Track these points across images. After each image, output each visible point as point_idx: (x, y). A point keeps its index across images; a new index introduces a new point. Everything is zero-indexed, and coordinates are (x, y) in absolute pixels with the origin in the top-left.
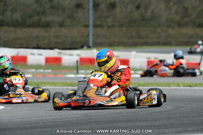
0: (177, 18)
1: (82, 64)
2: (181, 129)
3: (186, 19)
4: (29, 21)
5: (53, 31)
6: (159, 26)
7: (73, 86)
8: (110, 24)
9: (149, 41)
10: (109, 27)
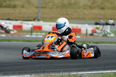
0: (89, 4)
1: (34, 29)
2: (92, 68)
3: (94, 5)
4: (4, 4)
5: (17, 10)
6: (79, 8)
7: (29, 42)
8: (51, 7)
9: (73, 17)
10: (50, 8)
